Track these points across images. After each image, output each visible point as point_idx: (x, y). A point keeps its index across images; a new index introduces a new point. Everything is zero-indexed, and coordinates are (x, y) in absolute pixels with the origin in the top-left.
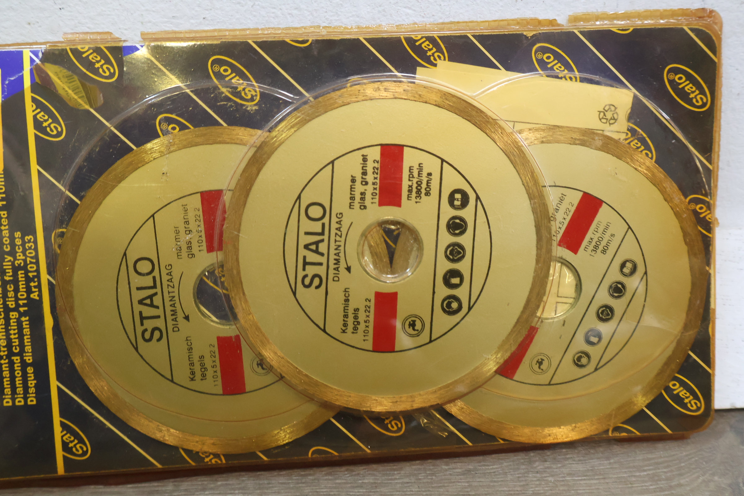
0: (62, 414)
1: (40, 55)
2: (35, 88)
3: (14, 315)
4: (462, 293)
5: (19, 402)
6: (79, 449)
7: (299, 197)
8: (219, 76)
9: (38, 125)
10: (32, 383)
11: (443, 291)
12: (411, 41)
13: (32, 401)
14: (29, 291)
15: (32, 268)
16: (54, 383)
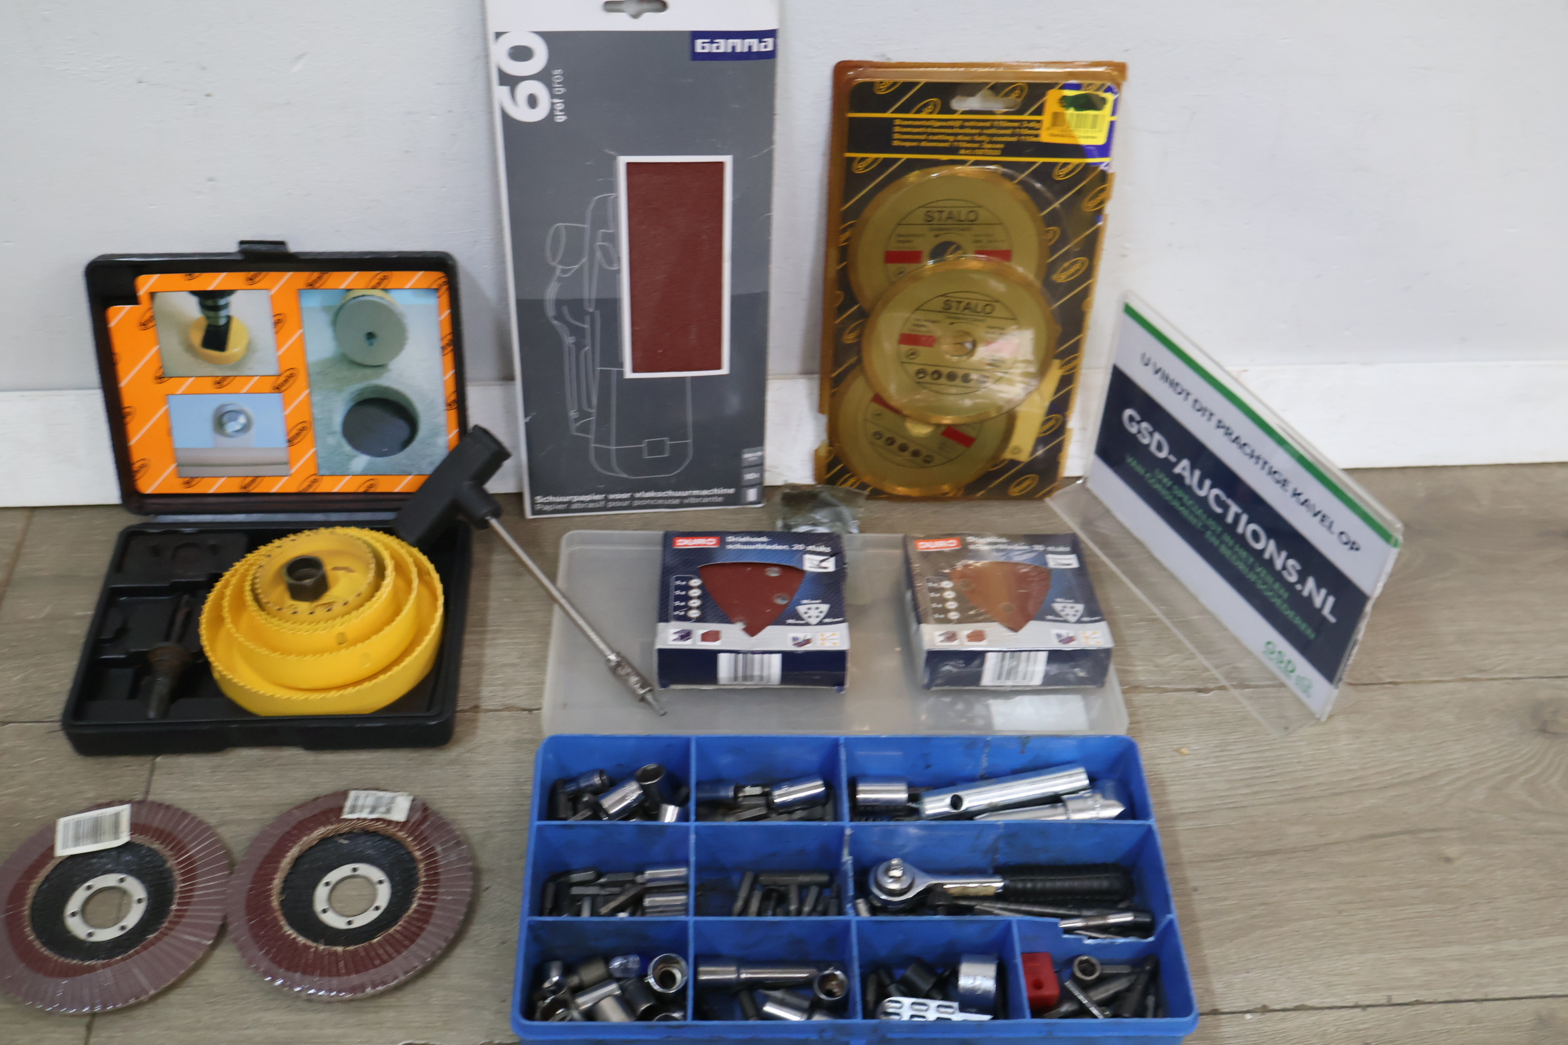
0: (885, 159)
1: (1106, 168)
2: (1088, 165)
3: (951, 138)
4: (928, 379)
5: (896, 136)
6: (862, 166)
7: (997, 301)
8: (1075, 263)
9: (1065, 164)
10: (908, 144)
11: (930, 369)
12: (1075, 358)
13: (896, 143)
14: (966, 148)
15: (981, 152)
16: (905, 156)
